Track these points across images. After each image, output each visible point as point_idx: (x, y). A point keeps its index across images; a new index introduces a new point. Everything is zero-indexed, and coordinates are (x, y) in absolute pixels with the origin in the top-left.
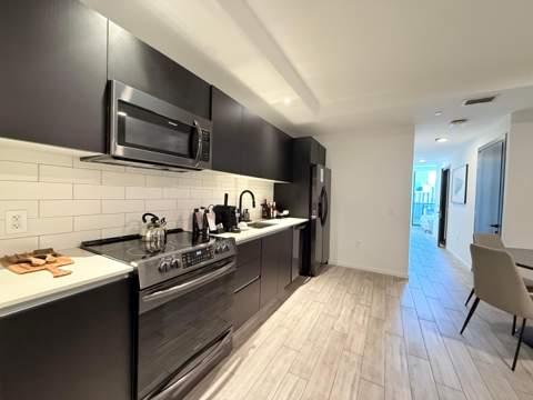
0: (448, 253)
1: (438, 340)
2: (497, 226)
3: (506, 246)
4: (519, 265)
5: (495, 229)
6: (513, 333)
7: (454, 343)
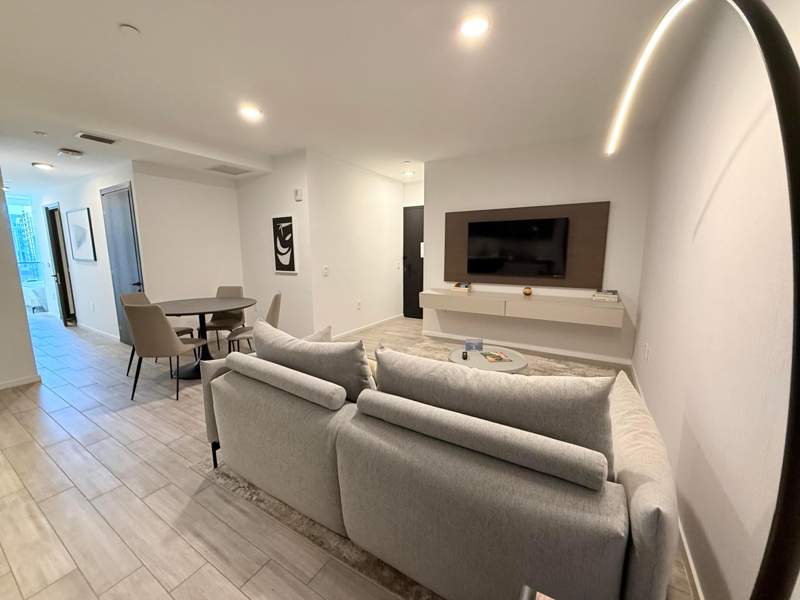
0: (85, 331)
1: (113, 417)
2: (139, 284)
3: (152, 302)
4: (167, 315)
5: (138, 288)
6: (172, 377)
7: (129, 411)
